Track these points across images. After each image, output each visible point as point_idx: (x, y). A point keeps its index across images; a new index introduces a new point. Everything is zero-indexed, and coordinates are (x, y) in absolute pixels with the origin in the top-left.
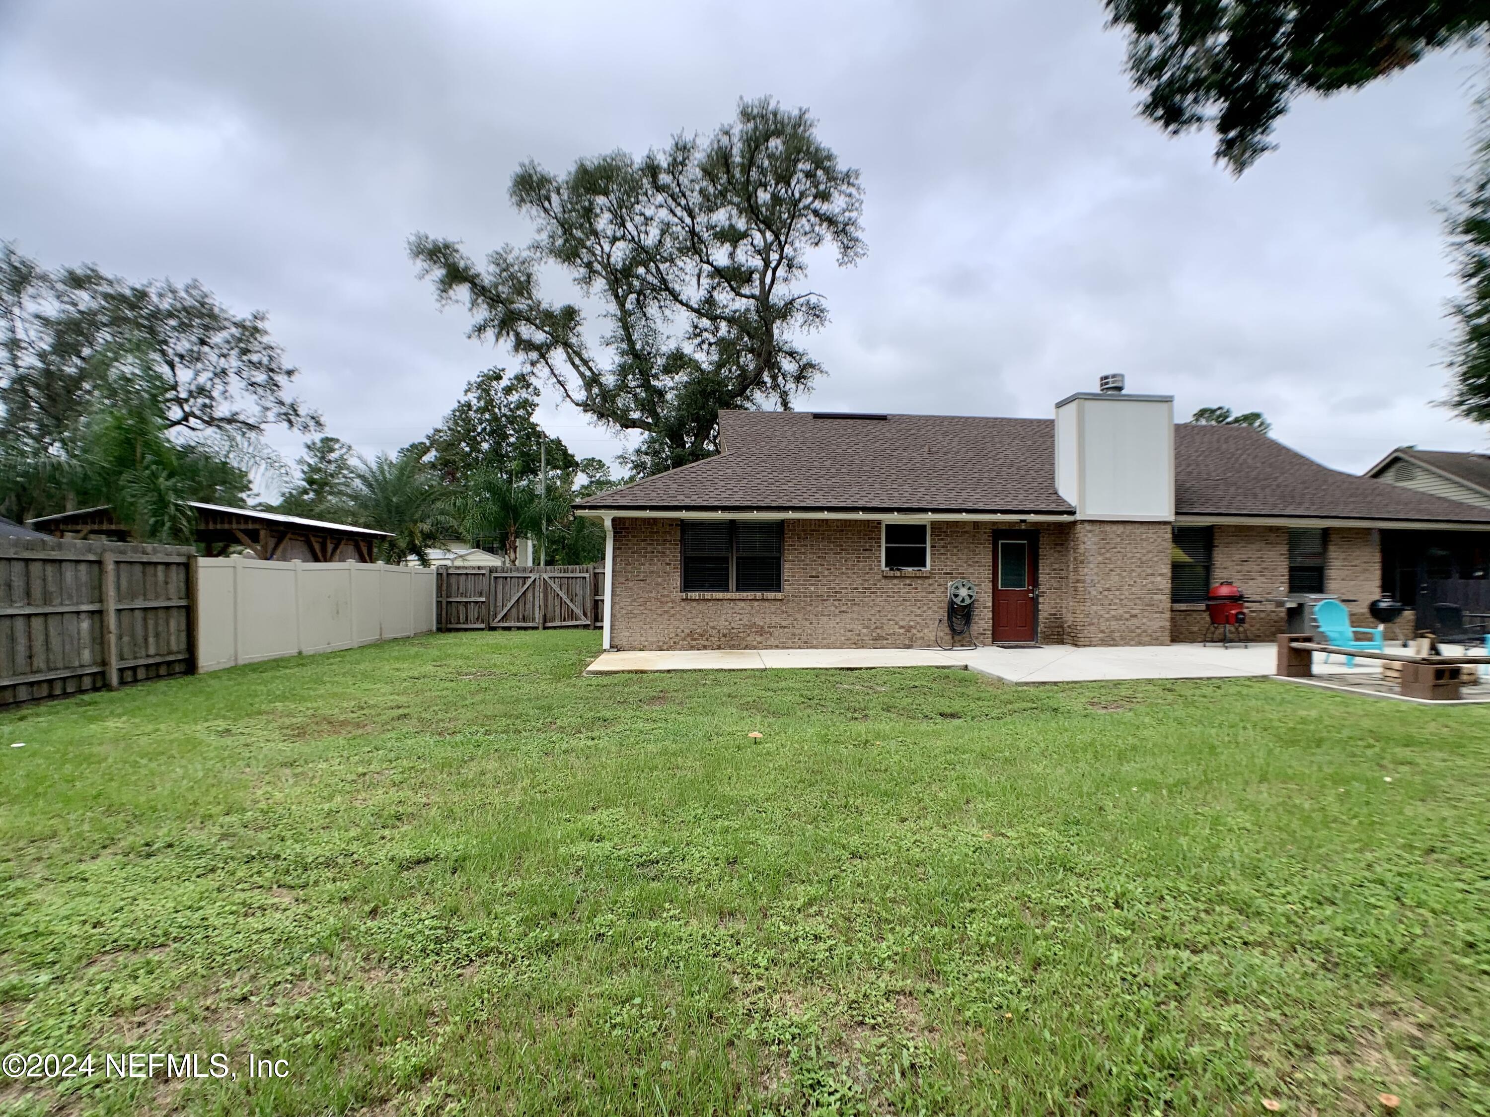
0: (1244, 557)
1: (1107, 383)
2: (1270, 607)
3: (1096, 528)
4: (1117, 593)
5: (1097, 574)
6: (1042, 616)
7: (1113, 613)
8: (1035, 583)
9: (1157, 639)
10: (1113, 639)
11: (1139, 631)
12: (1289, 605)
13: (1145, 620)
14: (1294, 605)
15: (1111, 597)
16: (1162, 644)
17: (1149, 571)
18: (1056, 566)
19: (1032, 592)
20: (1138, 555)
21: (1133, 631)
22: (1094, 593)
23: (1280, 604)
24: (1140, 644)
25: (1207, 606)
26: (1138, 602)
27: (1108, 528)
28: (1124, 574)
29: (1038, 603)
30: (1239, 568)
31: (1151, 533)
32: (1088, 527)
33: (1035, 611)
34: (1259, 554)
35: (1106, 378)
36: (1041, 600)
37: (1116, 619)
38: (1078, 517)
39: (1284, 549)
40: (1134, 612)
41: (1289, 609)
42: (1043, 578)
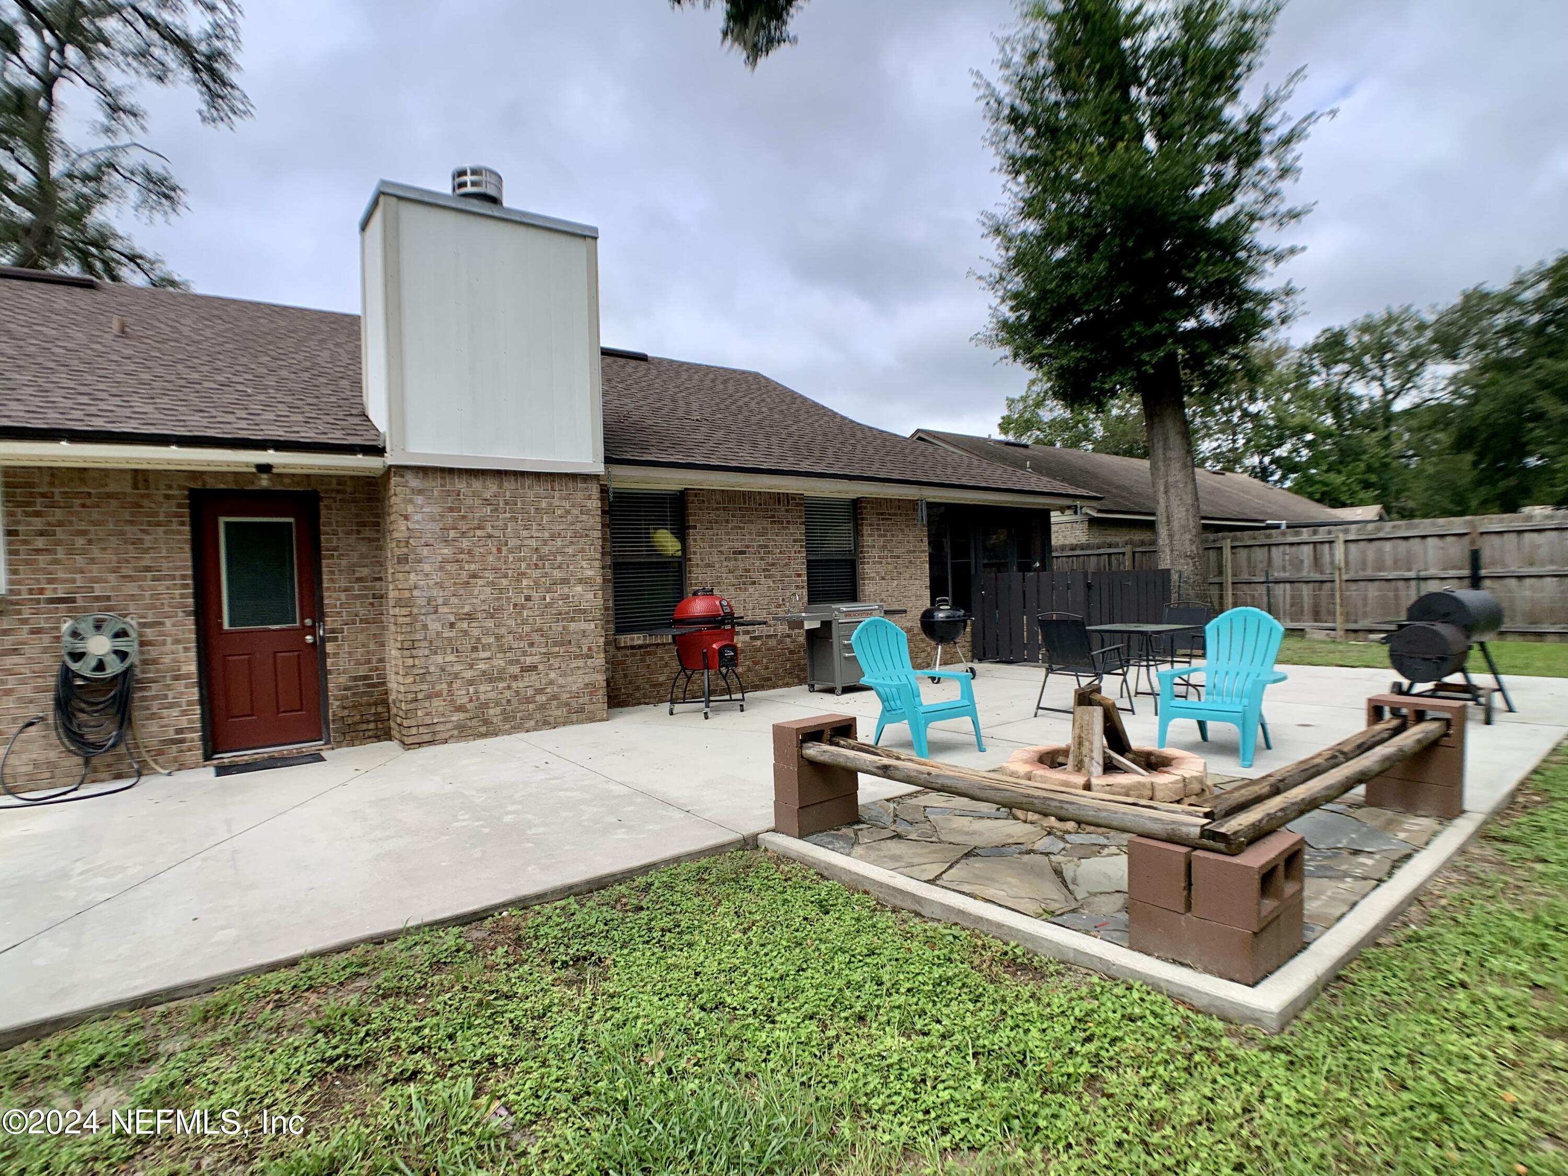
0: (738, 545)
1: (462, 185)
2: (782, 629)
3: (435, 485)
4: (490, 623)
5: (439, 585)
6: (335, 683)
7: (482, 666)
8: (315, 609)
9: (582, 710)
10: (486, 722)
11: (542, 699)
12: (808, 625)
13: (552, 675)
14: (816, 625)
15: (476, 632)
16: (591, 719)
17: (557, 574)
18: (364, 572)
19: (312, 630)
20: (533, 543)
21: (528, 701)
22: (434, 626)
23: (799, 624)
24: (547, 723)
25: (674, 637)
26: (536, 637)
27: (461, 485)
28: (505, 582)
29: (325, 655)
30: (731, 564)
31: (558, 499)
32: (414, 482)
33: (322, 673)
34: (762, 540)
35: (462, 173)
36: (330, 647)
37: (489, 677)
38: (391, 459)
39: (799, 532)
40: (529, 660)
41: (810, 632)
42: (332, 599)
